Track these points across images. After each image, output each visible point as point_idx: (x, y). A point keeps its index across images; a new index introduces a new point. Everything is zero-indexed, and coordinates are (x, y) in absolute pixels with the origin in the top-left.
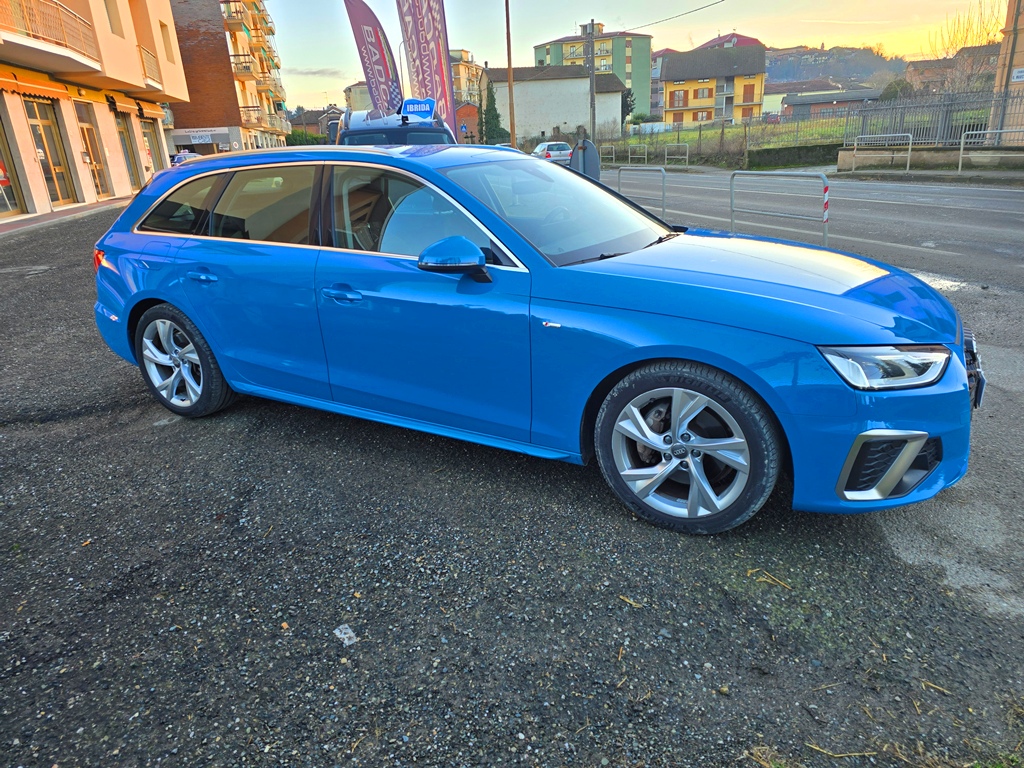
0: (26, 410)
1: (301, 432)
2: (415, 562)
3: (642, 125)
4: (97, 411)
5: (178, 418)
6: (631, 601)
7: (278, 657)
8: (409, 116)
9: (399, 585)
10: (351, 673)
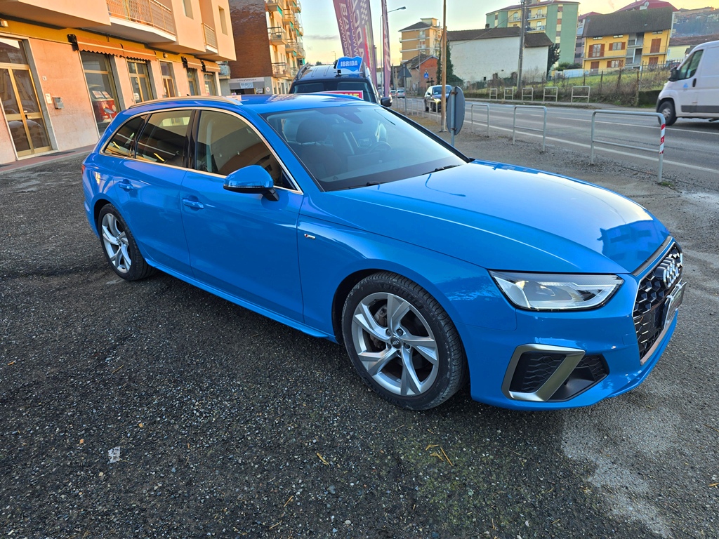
0: (42, 267)
1: (187, 297)
2: (194, 405)
3: (564, 71)
4: (82, 271)
5: (122, 280)
6: (323, 459)
7: (62, 464)
8: (342, 70)
9: (173, 421)
10: (100, 484)
